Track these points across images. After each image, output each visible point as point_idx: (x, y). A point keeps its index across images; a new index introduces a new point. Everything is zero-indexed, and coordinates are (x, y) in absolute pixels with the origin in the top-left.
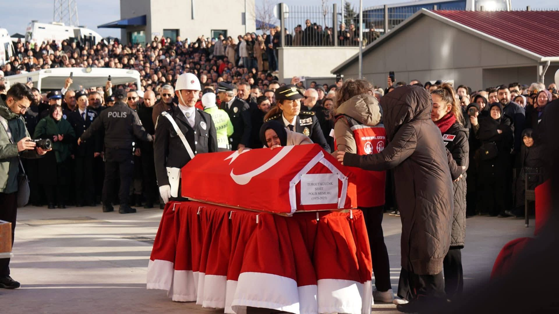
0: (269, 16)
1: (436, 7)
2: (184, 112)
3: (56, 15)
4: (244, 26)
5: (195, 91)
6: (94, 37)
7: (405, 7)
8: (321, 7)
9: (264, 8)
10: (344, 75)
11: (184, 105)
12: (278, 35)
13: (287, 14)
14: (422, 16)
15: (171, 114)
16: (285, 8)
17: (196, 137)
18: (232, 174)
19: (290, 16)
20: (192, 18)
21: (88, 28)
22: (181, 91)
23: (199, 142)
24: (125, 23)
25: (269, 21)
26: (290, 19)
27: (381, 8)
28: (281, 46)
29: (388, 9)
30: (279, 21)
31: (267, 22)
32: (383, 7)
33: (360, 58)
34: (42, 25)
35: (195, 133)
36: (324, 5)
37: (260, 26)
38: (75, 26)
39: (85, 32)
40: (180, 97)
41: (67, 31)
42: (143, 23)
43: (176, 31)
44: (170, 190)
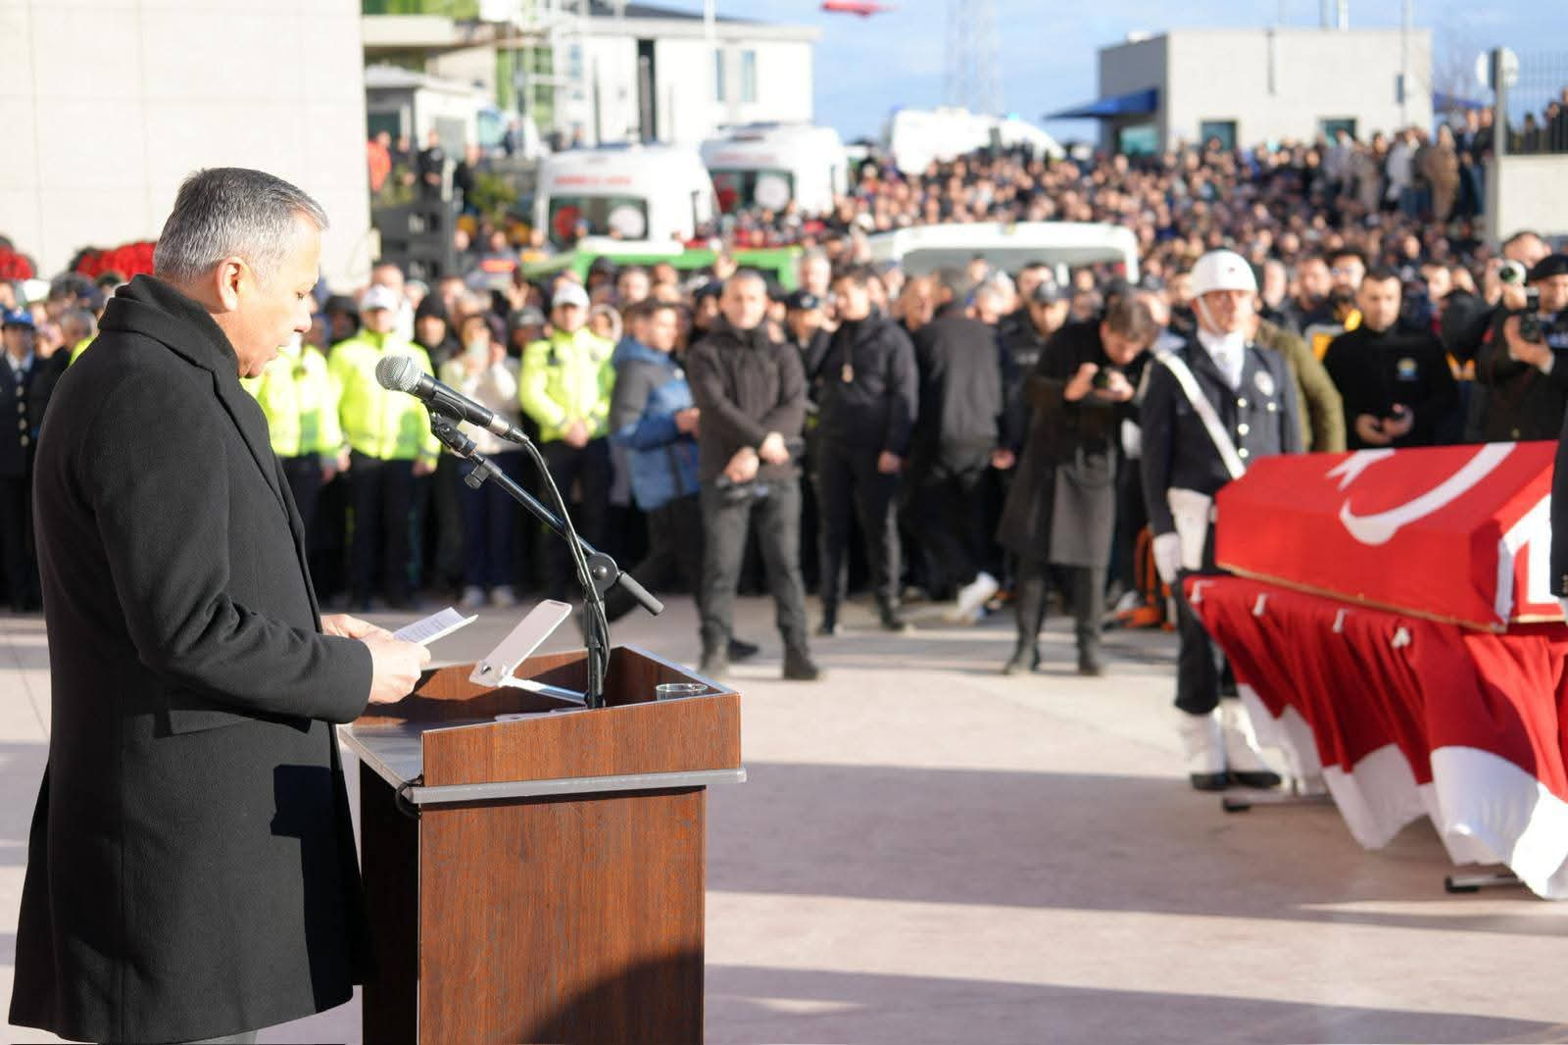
2: (1214, 349)
4: (1400, 108)
5: (1241, 293)
6: (1033, 144)
11: (1213, 333)
13: (1513, 76)
16: (1509, 61)
17: (1243, 414)
18: (1345, 515)
19: (1520, 81)
20: (1271, 89)
21: (1018, 123)
22: (1205, 296)
23: (1249, 426)
24: (1110, 107)
25: (1464, 93)
26: (1522, 87)
28: (1495, 156)
30: (1491, 90)
31: (1460, 96)
34: (910, 117)
37: (1443, 104)
38: (991, 120)
39: (1013, 132)
40: (1199, 309)
41: (972, 130)
42: (1150, 105)
43: (1231, 126)
44: (1178, 550)
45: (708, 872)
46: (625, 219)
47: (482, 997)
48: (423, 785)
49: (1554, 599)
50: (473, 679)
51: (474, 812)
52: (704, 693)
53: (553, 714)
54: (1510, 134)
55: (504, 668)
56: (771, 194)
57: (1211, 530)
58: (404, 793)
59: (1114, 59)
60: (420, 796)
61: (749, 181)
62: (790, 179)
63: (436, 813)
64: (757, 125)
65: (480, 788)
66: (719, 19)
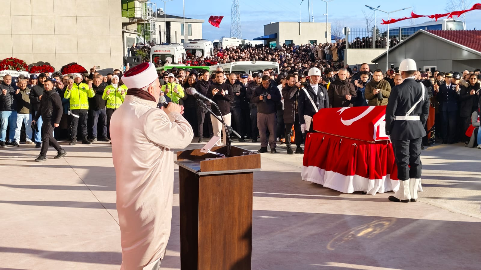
0: (339, 33)
1: (426, 28)
2: (313, 87)
3: (231, 33)
4: (326, 38)
5: (318, 76)
6: (251, 44)
7: (409, 28)
8: (366, 28)
9: (337, 29)
10: (378, 63)
11: (313, 84)
12: (344, 43)
13: (349, 33)
14: (420, 33)
15: (306, 89)
16: (348, 29)
17: (318, 100)
18: (341, 120)
19: (351, 34)
20: (300, 34)
21: (248, 40)
22: (311, 76)
23: (319, 103)
24: (268, 37)
25: (339, 36)
26: (351, 35)
27: (398, 28)
28: (346, 49)
29: (401, 29)
30: (345, 36)
31: (338, 36)
32: (399, 28)
33: (387, 54)
34: (227, 39)
35: (318, 98)
36: (368, 27)
37: (333, 38)
38: (242, 39)
39: (247, 42)
40: (310, 79)
41: (238, 41)
42: (275, 37)
43: (292, 41)
44: (305, 127)
45: (253, 188)
46: (169, 59)
47: (211, 213)
48: (201, 171)
49: (387, 136)
50: (201, 151)
51: (210, 177)
52: (252, 154)
53: (217, 158)
54: (349, 45)
55: (208, 149)
56: (198, 54)
57: (312, 123)
58: (197, 173)
59: (267, 27)
60: (200, 173)
61: (194, 51)
62: (203, 51)
63: (203, 177)
64: (195, 40)
65: (212, 172)
66: (185, 18)
